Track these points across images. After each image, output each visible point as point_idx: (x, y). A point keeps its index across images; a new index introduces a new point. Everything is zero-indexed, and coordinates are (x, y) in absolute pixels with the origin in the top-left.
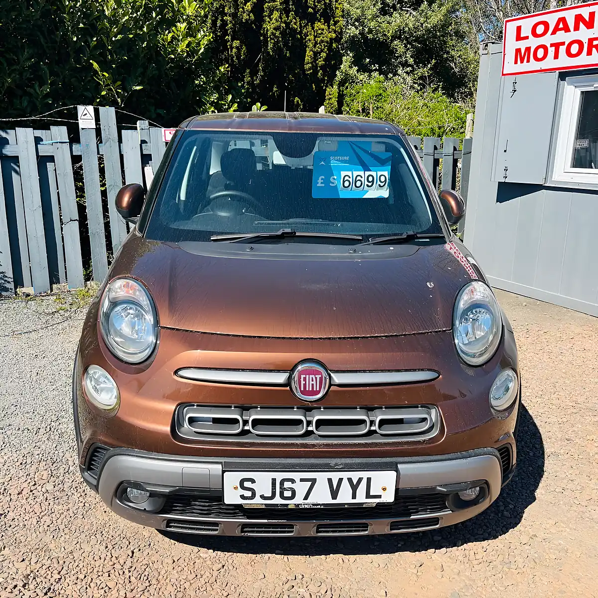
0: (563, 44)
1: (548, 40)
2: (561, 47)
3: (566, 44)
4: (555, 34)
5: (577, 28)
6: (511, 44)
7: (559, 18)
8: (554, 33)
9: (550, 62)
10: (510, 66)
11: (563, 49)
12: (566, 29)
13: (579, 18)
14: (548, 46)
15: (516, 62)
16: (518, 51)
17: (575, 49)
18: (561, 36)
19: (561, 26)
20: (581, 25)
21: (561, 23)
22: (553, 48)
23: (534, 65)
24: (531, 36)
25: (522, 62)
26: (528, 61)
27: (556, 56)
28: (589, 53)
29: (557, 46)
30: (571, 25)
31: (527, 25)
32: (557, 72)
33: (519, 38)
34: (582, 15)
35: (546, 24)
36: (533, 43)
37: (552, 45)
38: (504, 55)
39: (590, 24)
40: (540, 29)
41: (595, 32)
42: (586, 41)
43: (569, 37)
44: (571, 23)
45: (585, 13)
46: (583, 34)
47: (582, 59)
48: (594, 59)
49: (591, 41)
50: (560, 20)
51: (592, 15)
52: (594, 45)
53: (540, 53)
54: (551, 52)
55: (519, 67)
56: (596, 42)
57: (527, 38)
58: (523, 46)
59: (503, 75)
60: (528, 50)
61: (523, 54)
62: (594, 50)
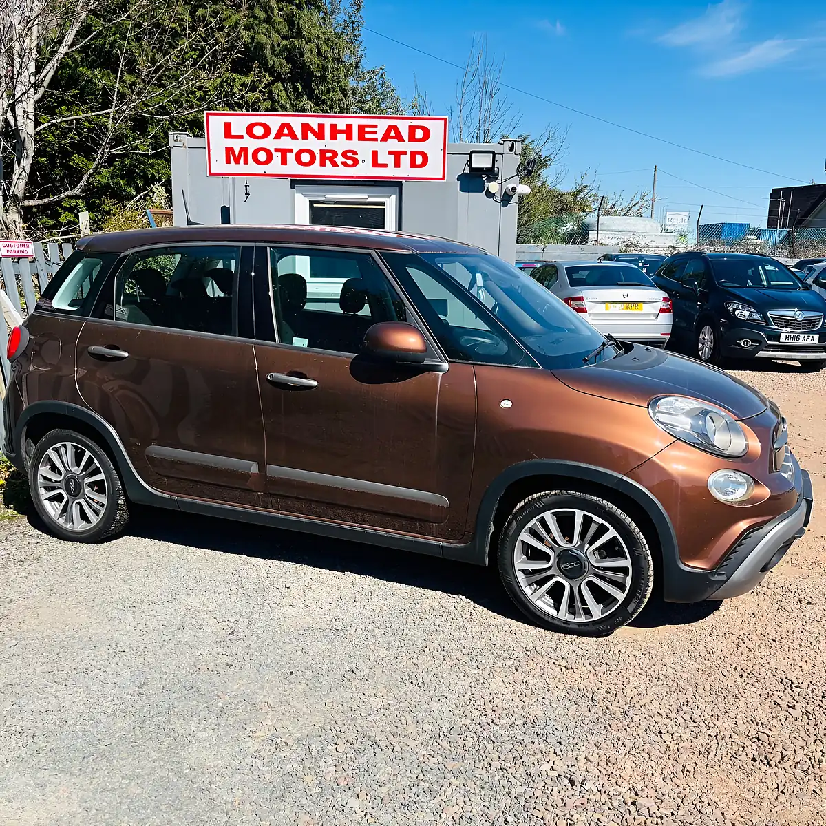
0: (291, 151)
1: (270, 143)
2: (288, 153)
3: (295, 151)
4: (280, 139)
5: (305, 137)
6: (218, 143)
7: (282, 124)
8: (278, 136)
9: (275, 167)
10: (219, 165)
11: (291, 157)
13: (306, 128)
14: (272, 151)
15: (228, 161)
16: (229, 150)
17: (305, 158)
18: (286, 142)
19: (286, 131)
20: (310, 135)
21: (286, 129)
22: (279, 154)
23: (252, 167)
24: (246, 136)
25: (237, 162)
26: (246, 162)
27: (284, 162)
28: (323, 164)
29: (284, 152)
30: (299, 132)
31: (240, 123)
32: (290, 178)
33: (228, 135)
34: (311, 125)
35: (265, 126)
36: (252, 145)
37: (276, 150)
39: (320, 135)
40: (258, 131)
41: (327, 144)
42: (317, 151)
43: (297, 145)
44: (298, 131)
45: (314, 123)
46: (313, 144)
47: (316, 170)
48: (328, 170)
49: (323, 152)
50: (283, 125)
51: (321, 126)
52: (327, 157)
53: (262, 156)
54: (277, 157)
55: (233, 168)
56: (328, 155)
57: (241, 137)
58: (236, 145)
59: (210, 174)
60: (244, 150)
61: (237, 153)
62: (327, 162)
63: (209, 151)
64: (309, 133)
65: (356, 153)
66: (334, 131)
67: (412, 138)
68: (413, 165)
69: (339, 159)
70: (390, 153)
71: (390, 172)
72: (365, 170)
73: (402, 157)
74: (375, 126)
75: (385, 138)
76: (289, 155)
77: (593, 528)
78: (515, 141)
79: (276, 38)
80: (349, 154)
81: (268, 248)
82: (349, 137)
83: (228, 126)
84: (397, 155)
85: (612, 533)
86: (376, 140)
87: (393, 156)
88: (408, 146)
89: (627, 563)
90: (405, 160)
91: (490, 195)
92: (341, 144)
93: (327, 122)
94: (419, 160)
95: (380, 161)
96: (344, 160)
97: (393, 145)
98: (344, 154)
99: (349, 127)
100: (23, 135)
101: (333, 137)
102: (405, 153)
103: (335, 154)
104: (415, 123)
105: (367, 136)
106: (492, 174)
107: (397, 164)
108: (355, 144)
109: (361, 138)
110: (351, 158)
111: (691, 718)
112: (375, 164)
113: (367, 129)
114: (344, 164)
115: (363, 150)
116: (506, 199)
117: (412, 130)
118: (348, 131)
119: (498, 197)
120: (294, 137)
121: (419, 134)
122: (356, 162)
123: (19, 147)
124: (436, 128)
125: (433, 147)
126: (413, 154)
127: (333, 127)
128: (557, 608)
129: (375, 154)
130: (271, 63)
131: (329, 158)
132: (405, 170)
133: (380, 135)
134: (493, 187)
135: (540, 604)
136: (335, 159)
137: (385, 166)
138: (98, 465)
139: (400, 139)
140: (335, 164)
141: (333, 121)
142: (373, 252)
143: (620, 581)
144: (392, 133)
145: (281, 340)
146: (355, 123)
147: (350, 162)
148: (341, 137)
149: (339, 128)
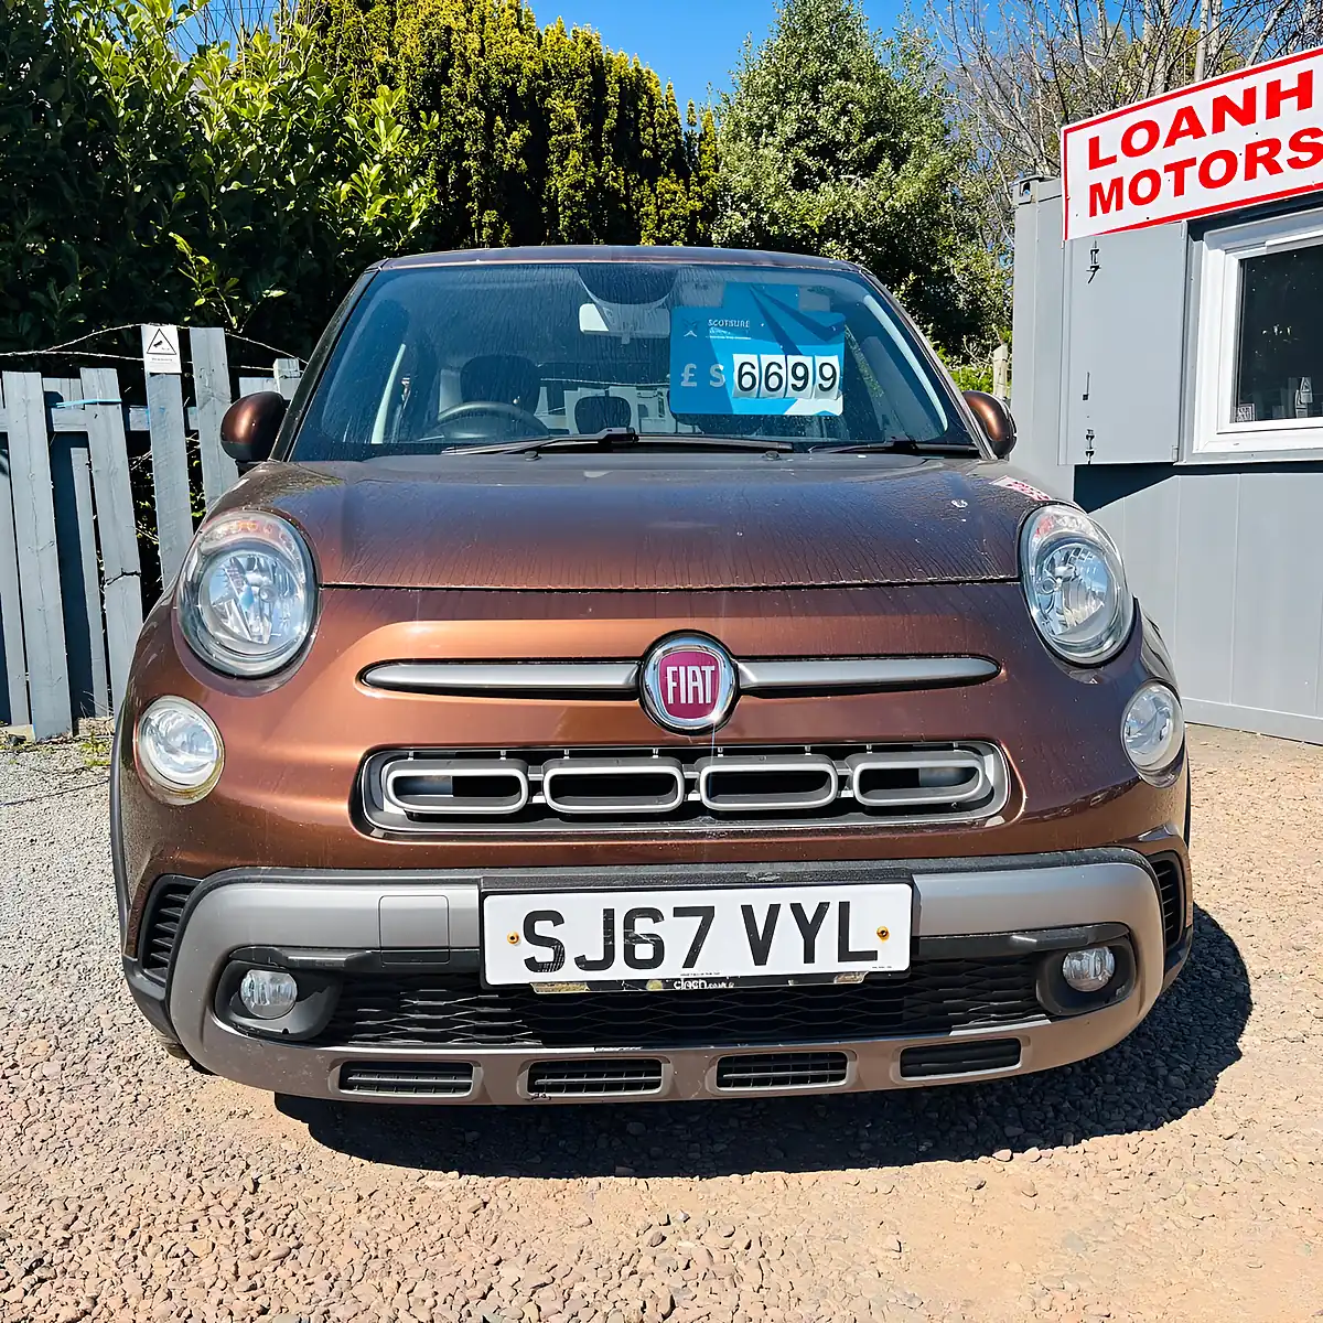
0: (1192, 162)
1: (1158, 158)
2: (1186, 169)
3: (1199, 162)
4: (1174, 144)
5: (1219, 126)
6: (1080, 176)
7: (1179, 111)
8: (1170, 142)
9: (1166, 204)
10: (1083, 224)
11: (1191, 174)
12: (1197, 131)
13: (1222, 105)
14: (1161, 171)
15: (1093, 213)
16: (1095, 191)
17: (1218, 169)
18: (1186, 148)
19: (1185, 126)
20: (1229, 118)
21: (1185, 120)
22: (1172, 175)
23: (1132, 213)
24: (1121, 156)
25: (1106, 209)
26: (1119, 206)
27: (1179, 190)
28: (1250, 174)
29: (1178, 168)
30: (1206, 121)
31: (1110, 135)
32: (1184, 220)
33: (1095, 162)
34: (1229, 97)
35: (1151, 127)
36: (1127, 168)
37: (1168, 168)
38: (1067, 200)
39: (1246, 116)
40: (1140, 139)
41: (1263, 128)
42: (1240, 150)
43: (1211, 143)
45: (1234, 92)
46: (1236, 137)
47: (1240, 190)
48: (1265, 185)
49: (1252, 149)
50: (1180, 115)
51: (1250, 94)
52: (1262, 157)
53: (1145, 187)
54: (1168, 182)
55: (1101, 221)
56: (1263, 151)
57: (1114, 160)
58: (1106, 178)
60: (1117, 184)
61: (1106, 193)
62: (1260, 167)
64: (1227, 116)
65: (1318, 133)
66: (1275, 97)
69: (1282, 158)
80: (1306, 139)
82: (1305, 102)
83: (1094, 145)
92: (1288, 122)
93: (1260, 82)
96: (1293, 154)
98: (1295, 143)
99: (1305, 78)
101: (1273, 111)
103: (1276, 146)
110: (1309, 146)
114: (1295, 163)
118: (1303, 89)
122: (1319, 153)
127: (1273, 87)
131: (1262, 159)
136: (1275, 158)
140: (1274, 169)
141: (1271, 75)
146: (1317, 65)
147: (1305, 156)
148: (1289, 105)
149: (1284, 88)
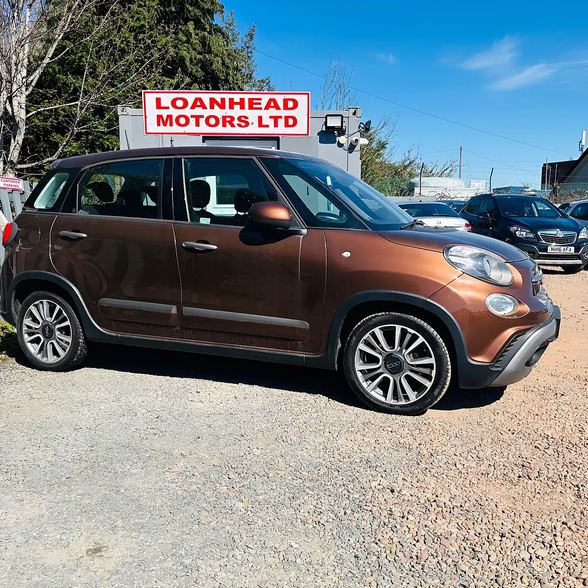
0: (202, 117)
1: (188, 112)
3: (205, 117)
5: (212, 107)
6: (152, 110)
8: (193, 107)
9: (191, 128)
10: (152, 127)
11: (202, 121)
13: (213, 101)
14: (189, 117)
15: (159, 125)
16: (159, 117)
17: (212, 121)
18: (198, 111)
19: (198, 104)
20: (215, 106)
21: (198, 102)
22: (194, 119)
23: (176, 128)
24: (171, 107)
25: (165, 124)
26: (171, 125)
27: (197, 124)
28: (224, 125)
29: (197, 118)
31: (166, 98)
32: (201, 136)
33: (159, 106)
34: (215, 99)
35: (184, 100)
36: (175, 113)
37: (192, 116)
39: (222, 106)
40: (180, 103)
41: (227, 112)
42: (220, 117)
43: (207, 113)
44: (207, 103)
45: (218, 98)
46: (218, 112)
47: (219, 129)
48: (228, 130)
49: (224, 118)
50: (197, 99)
51: (223, 100)
52: (228, 121)
53: (182, 121)
54: (193, 121)
55: (162, 129)
56: (228, 119)
57: (168, 108)
58: (164, 113)
59: (147, 133)
60: (170, 117)
61: (165, 119)
62: (228, 124)
63: (146, 117)
64: (215, 104)
65: (247, 118)
66: (232, 103)
67: (286, 107)
68: (287, 125)
69: (236, 122)
70: (271, 117)
71: (271, 130)
72: (253, 129)
73: (279, 120)
74: (260, 99)
75: (267, 108)
76: (201, 119)
77: (408, 337)
78: (357, 108)
79: (194, 53)
80: (243, 119)
81: (183, 159)
82: (242, 107)
83: (158, 100)
84: (276, 119)
85: (421, 339)
86: (261, 109)
87: (273, 120)
88: (283, 113)
89: (432, 360)
90: (281, 122)
91: (340, 145)
92: (237, 112)
93: (227, 97)
94: (291, 122)
95: (264, 123)
96: (239, 123)
97: (273, 112)
98: (239, 119)
99: (242, 100)
100: (17, 119)
101: (231, 107)
102: (281, 117)
103: (232, 118)
104: (288, 97)
105: (255, 106)
106: (341, 131)
107: (276, 125)
108: (246, 112)
109: (251, 108)
110: (244, 121)
111: (477, 456)
112: (260, 125)
113: (254, 101)
114: (239, 125)
115: (252, 116)
116: (351, 148)
117: (286, 101)
118: (242, 103)
119: (346, 146)
120: (204, 107)
121: (290, 104)
122: (247, 124)
123: (15, 127)
124: (302, 100)
125: (300, 113)
126: (287, 118)
127: (231, 100)
128: (385, 396)
129: (260, 118)
130: (190, 70)
131: (228, 122)
132: (281, 129)
133: (263, 105)
134: (342, 139)
135: (373, 393)
136: (233, 122)
137: (268, 126)
138: (66, 315)
139: (278, 108)
140: (233, 126)
141: (231, 96)
142: (254, 158)
143: (428, 373)
144: (272, 104)
145: (192, 220)
146: (246, 97)
147: (243, 124)
148: (237, 107)
149: (235, 101)
